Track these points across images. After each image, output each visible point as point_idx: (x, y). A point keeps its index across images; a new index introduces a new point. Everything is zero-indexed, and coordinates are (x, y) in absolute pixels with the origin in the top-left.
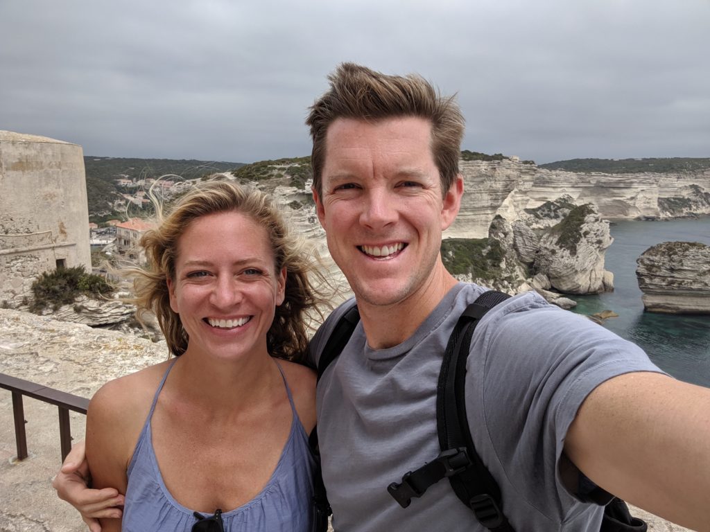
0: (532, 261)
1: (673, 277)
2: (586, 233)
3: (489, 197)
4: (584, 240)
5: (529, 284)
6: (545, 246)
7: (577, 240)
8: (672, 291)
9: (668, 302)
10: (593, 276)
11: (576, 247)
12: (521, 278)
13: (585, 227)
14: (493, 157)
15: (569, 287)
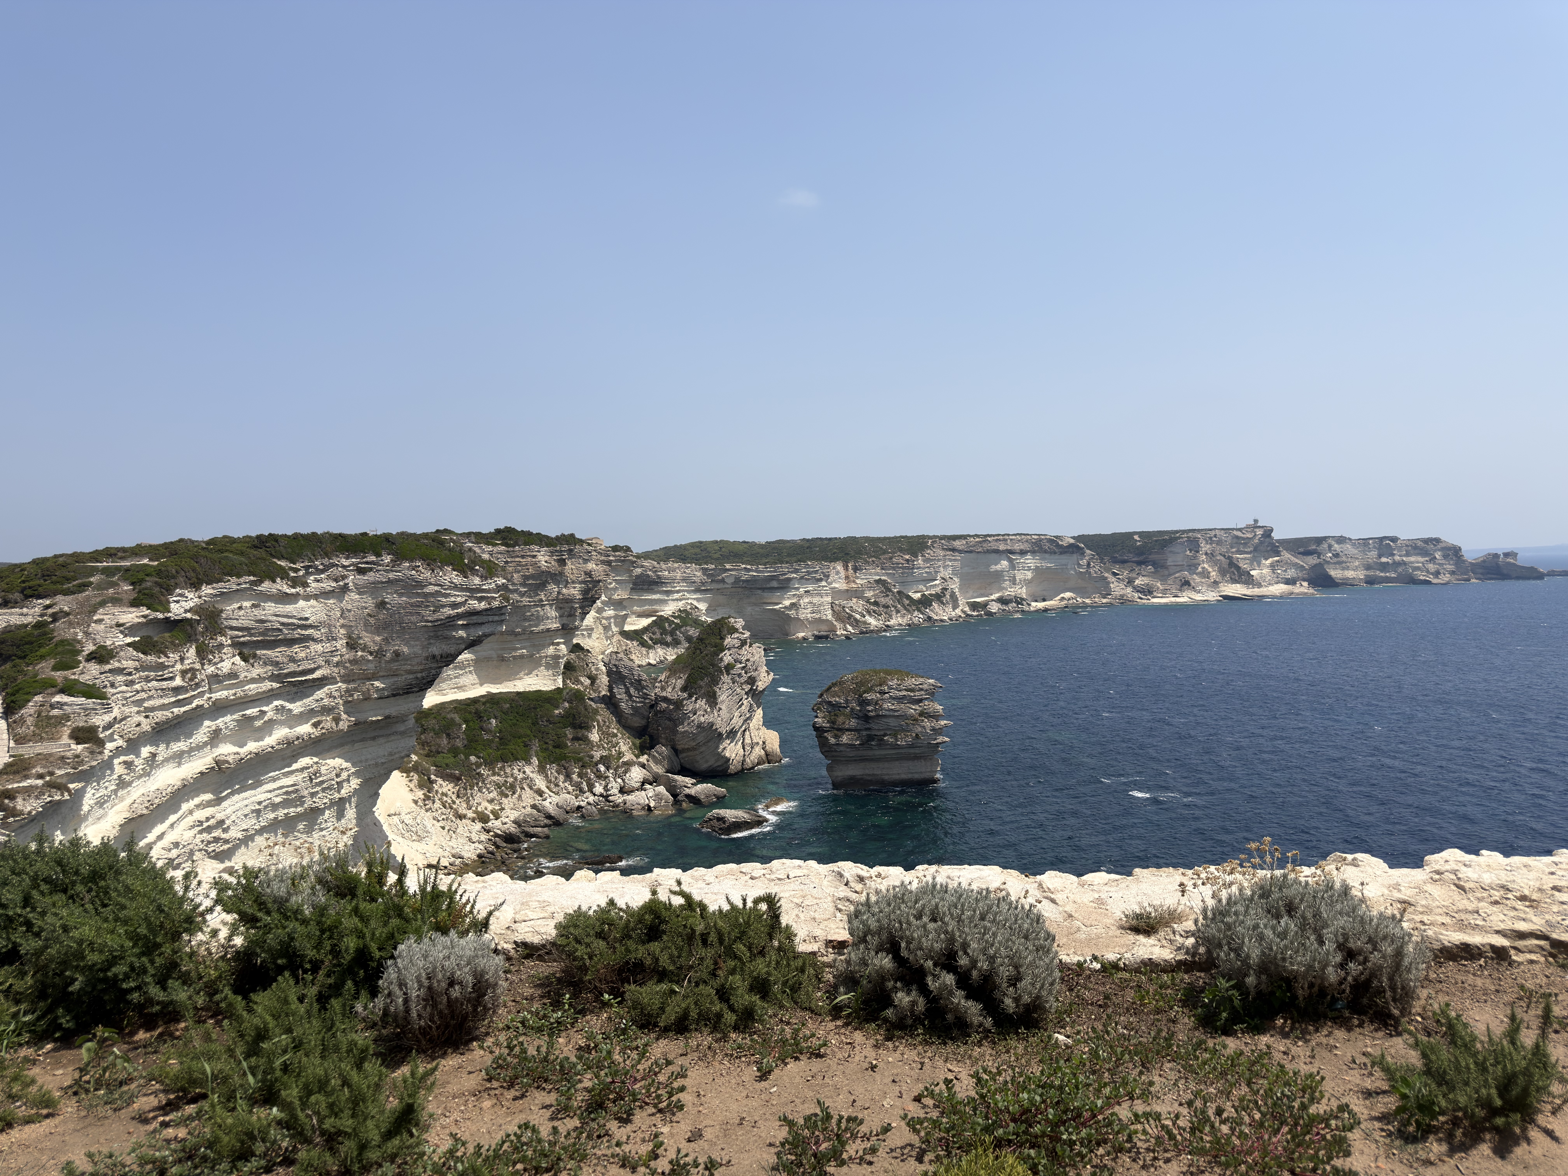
0: (644, 722)
1: (869, 729)
2: (729, 668)
3: (558, 613)
4: (725, 678)
5: (643, 766)
6: (664, 694)
7: (715, 681)
8: (870, 753)
9: (867, 772)
10: (748, 741)
11: (715, 693)
12: (628, 757)
13: (727, 658)
14: (558, 539)
15: (710, 764)
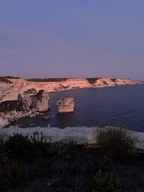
0: (31, 105)
1: (64, 105)
3: (17, 89)
4: (43, 98)
5: (31, 111)
6: (34, 101)
8: (64, 108)
9: (64, 111)
14: (16, 78)
15: (41, 110)
